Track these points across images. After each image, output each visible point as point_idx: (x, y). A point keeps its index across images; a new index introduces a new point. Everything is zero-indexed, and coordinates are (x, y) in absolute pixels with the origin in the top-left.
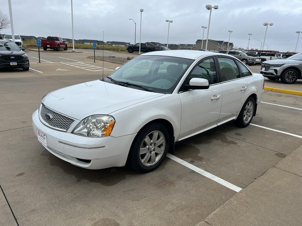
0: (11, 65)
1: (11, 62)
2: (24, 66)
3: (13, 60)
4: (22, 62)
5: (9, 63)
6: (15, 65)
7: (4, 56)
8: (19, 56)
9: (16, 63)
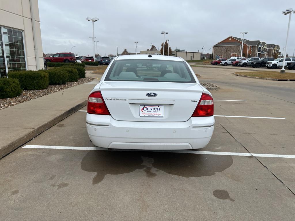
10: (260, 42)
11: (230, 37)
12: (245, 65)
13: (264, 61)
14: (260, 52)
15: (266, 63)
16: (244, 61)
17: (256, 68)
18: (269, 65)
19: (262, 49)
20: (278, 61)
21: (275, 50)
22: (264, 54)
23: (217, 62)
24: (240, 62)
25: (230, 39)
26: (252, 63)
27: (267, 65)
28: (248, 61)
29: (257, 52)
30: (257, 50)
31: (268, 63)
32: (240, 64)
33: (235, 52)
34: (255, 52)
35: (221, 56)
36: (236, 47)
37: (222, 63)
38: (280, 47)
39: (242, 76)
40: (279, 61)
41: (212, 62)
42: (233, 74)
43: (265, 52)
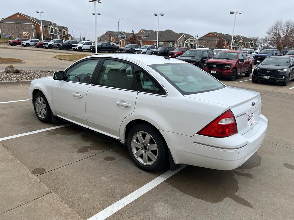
0: (264, 78)
1: (265, 75)
2: (276, 80)
3: (267, 74)
4: (277, 76)
5: (262, 77)
6: (267, 78)
7: (261, 70)
8: (275, 71)
9: (269, 77)
10: (51, 22)
11: (18, 14)
12: (51, 47)
13: (69, 44)
14: (53, 33)
15: (72, 46)
16: (49, 43)
17: (63, 50)
18: (75, 48)
19: (54, 30)
20: (82, 45)
21: (65, 32)
22: (57, 35)
23: (15, 42)
24: (45, 44)
25: (18, 16)
26: (59, 45)
27: (74, 48)
28: (53, 43)
29: (50, 32)
30: (50, 30)
31: (75, 46)
32: (46, 46)
33: (27, 31)
34: (48, 32)
35: (11, 35)
36: (27, 25)
37: (23, 44)
38: (69, 29)
39: (67, 60)
40: (84, 45)
41: (9, 42)
42: (54, 57)
43: (58, 34)
